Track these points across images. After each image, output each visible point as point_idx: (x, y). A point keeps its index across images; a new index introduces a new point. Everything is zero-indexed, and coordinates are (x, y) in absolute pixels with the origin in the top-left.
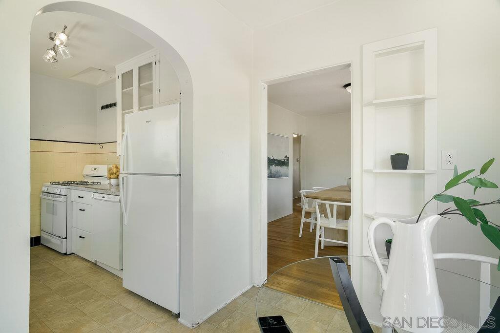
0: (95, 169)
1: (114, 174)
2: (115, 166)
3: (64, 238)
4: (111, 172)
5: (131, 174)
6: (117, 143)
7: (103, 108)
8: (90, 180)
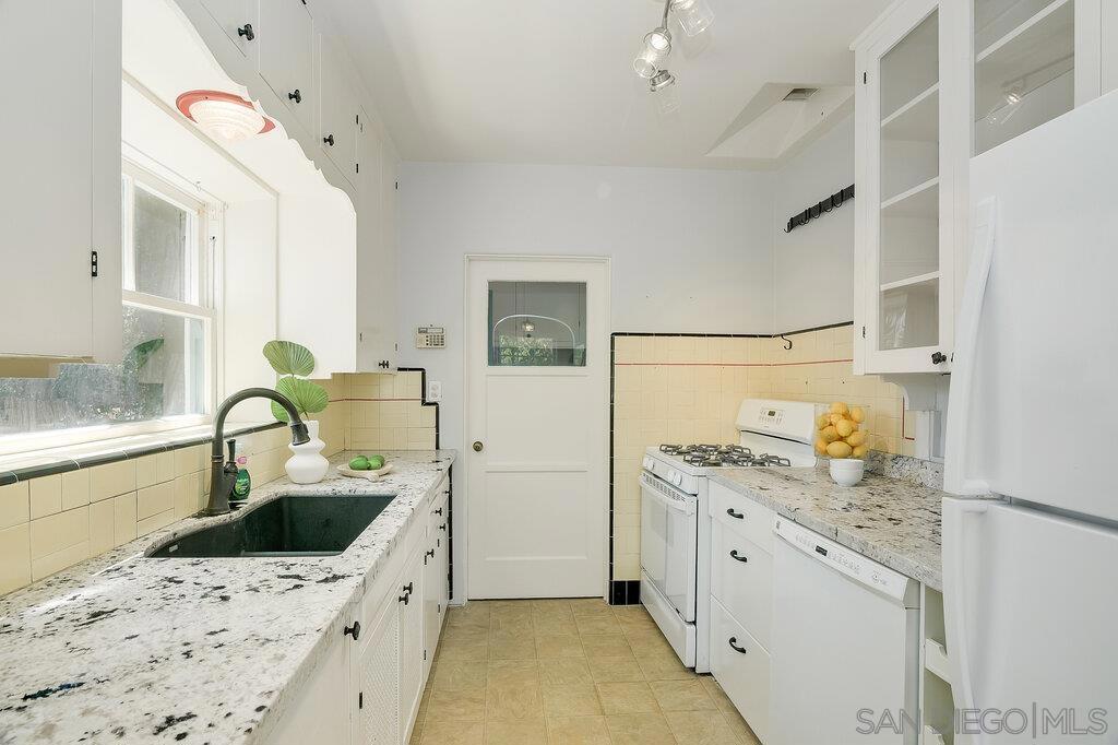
0: (772, 414)
1: (841, 439)
2: (842, 410)
3: (690, 623)
4: (828, 430)
5: (1002, 499)
6: (857, 328)
7: (794, 223)
8: (758, 449)
